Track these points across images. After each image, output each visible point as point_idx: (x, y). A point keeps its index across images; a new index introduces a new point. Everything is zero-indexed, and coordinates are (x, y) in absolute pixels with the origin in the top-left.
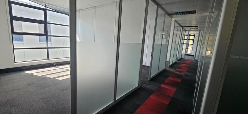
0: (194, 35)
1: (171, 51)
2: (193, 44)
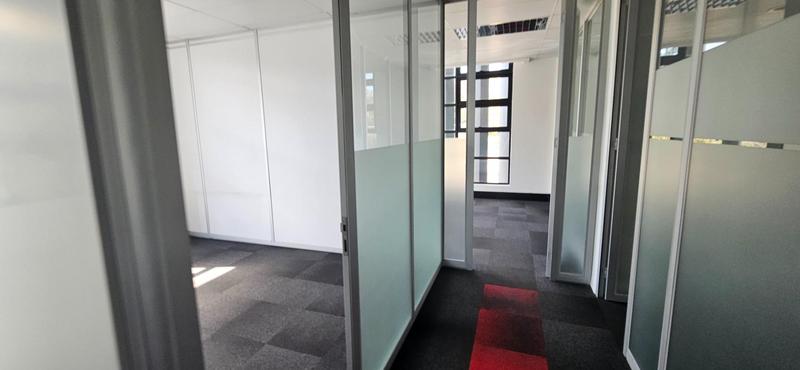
0: (508, 74)
2: (507, 129)
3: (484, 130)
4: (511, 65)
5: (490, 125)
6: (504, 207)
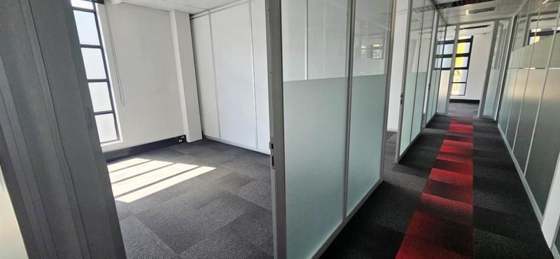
0: (470, 40)
1: (402, 102)
2: (467, 68)
4: (472, 37)
5: (457, 66)
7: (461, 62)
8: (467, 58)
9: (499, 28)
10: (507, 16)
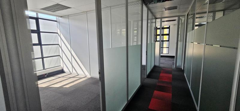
0: (169, 28)
2: (168, 41)
3: (163, 41)
4: (170, 26)
5: (164, 40)
6: (167, 59)
7: (166, 38)
8: (168, 36)
9: (180, 21)
10: (183, 14)
